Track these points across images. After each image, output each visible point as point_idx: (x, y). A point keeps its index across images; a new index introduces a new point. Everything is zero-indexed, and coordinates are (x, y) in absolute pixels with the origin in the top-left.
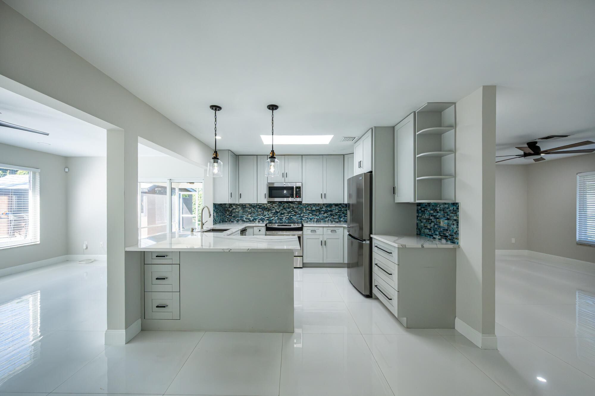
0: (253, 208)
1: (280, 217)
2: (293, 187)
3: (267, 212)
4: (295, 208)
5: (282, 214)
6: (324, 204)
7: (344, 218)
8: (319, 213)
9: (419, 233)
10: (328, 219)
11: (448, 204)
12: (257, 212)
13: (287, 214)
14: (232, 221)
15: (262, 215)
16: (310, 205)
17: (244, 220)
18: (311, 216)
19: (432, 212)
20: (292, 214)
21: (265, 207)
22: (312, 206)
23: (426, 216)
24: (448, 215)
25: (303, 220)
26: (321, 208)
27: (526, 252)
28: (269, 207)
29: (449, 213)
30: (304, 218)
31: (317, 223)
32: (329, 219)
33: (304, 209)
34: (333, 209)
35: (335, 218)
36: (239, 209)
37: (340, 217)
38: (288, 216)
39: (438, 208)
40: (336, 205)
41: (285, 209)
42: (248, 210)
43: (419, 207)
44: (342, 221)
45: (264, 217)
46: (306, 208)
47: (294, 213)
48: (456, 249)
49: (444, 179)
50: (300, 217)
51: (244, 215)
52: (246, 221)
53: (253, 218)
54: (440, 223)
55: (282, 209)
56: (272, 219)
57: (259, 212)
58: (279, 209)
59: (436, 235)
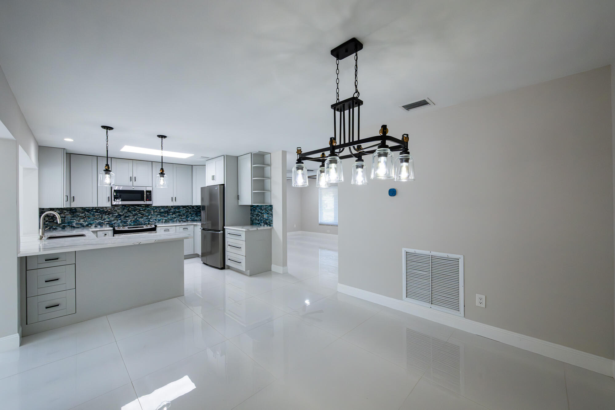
0: (87, 212)
1: (124, 220)
2: (144, 191)
3: (107, 216)
4: (141, 211)
5: (126, 217)
6: (172, 207)
7: (191, 217)
8: (168, 215)
9: (252, 223)
10: (176, 219)
11: (268, 206)
12: (93, 216)
13: (132, 217)
14: (55, 228)
15: (101, 219)
16: (158, 207)
17: (74, 226)
18: (159, 218)
19: (259, 210)
20: (138, 216)
21: (104, 210)
22: (160, 208)
23: (256, 213)
24: (268, 212)
25: (151, 221)
26: (170, 210)
27: (300, 232)
28: (110, 210)
29: (268, 210)
30: (152, 219)
31: (166, 223)
32: (178, 219)
33: (152, 211)
34: (181, 210)
35: (182, 218)
36: (66, 214)
37: (187, 217)
38: (134, 219)
39: (263, 208)
40: (184, 207)
41: (130, 211)
42: (79, 214)
43: (252, 208)
44: (189, 220)
45: (103, 221)
46: (154, 210)
47: (141, 216)
48: (271, 229)
49: (265, 192)
50: (147, 218)
51: (74, 220)
52: (77, 226)
53: (88, 223)
54: (264, 216)
55: (126, 212)
56: (113, 222)
57: (96, 216)
58: (122, 212)
59: (262, 223)
